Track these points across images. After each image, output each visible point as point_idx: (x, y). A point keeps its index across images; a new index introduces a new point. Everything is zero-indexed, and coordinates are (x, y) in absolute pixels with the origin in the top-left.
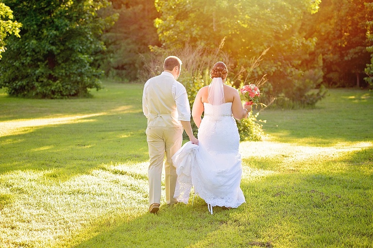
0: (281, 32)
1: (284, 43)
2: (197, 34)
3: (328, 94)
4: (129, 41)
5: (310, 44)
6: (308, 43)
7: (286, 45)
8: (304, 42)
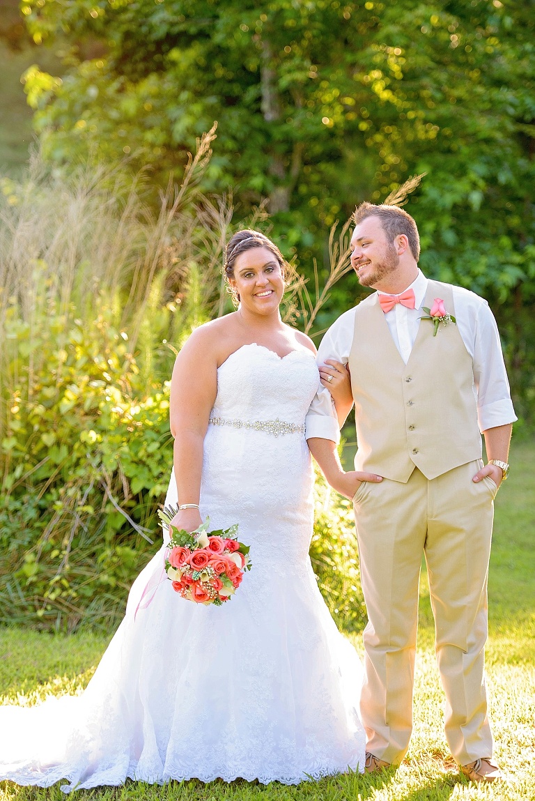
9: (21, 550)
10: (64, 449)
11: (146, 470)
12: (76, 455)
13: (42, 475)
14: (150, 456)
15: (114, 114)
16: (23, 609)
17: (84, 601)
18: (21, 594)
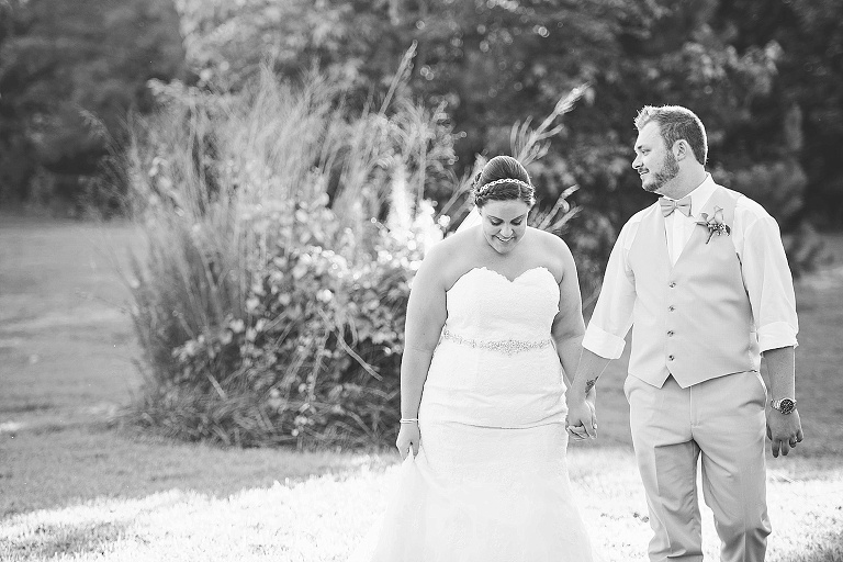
0: (647, 21)
1: (658, 68)
2: (330, 36)
3: (824, 254)
4: (101, 65)
5: (755, 69)
6: (746, 65)
7: (664, 75)
8: (733, 61)
9: (266, 388)
10: (298, 309)
11: (368, 323)
12: (308, 312)
13: (279, 328)
14: (372, 311)
15: (260, 21)
16: (270, 434)
17: (319, 427)
18: (268, 422)
